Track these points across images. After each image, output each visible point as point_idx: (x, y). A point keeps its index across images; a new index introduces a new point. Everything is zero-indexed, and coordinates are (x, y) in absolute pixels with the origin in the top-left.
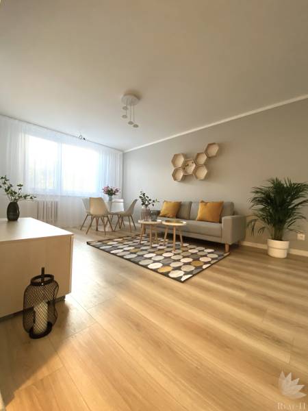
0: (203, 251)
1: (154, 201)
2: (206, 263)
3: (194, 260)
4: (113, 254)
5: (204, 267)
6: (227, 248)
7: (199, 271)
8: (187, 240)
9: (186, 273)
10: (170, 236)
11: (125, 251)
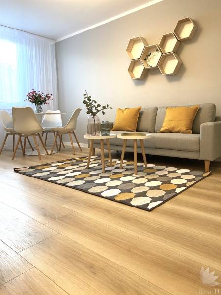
0: (175, 171)
1: (104, 108)
2: (179, 186)
3: (163, 183)
4: (51, 182)
5: (178, 190)
6: (207, 165)
7: (171, 195)
8: (152, 159)
9: (154, 199)
10: (129, 156)
11: (67, 177)
